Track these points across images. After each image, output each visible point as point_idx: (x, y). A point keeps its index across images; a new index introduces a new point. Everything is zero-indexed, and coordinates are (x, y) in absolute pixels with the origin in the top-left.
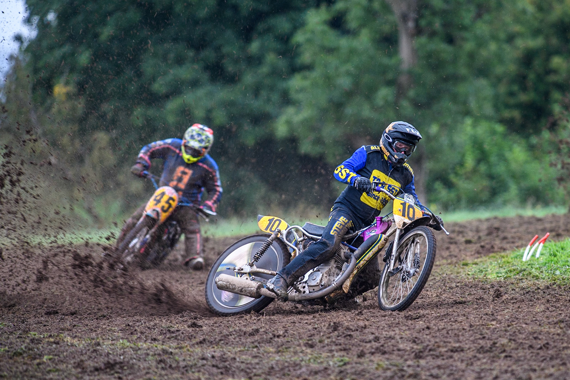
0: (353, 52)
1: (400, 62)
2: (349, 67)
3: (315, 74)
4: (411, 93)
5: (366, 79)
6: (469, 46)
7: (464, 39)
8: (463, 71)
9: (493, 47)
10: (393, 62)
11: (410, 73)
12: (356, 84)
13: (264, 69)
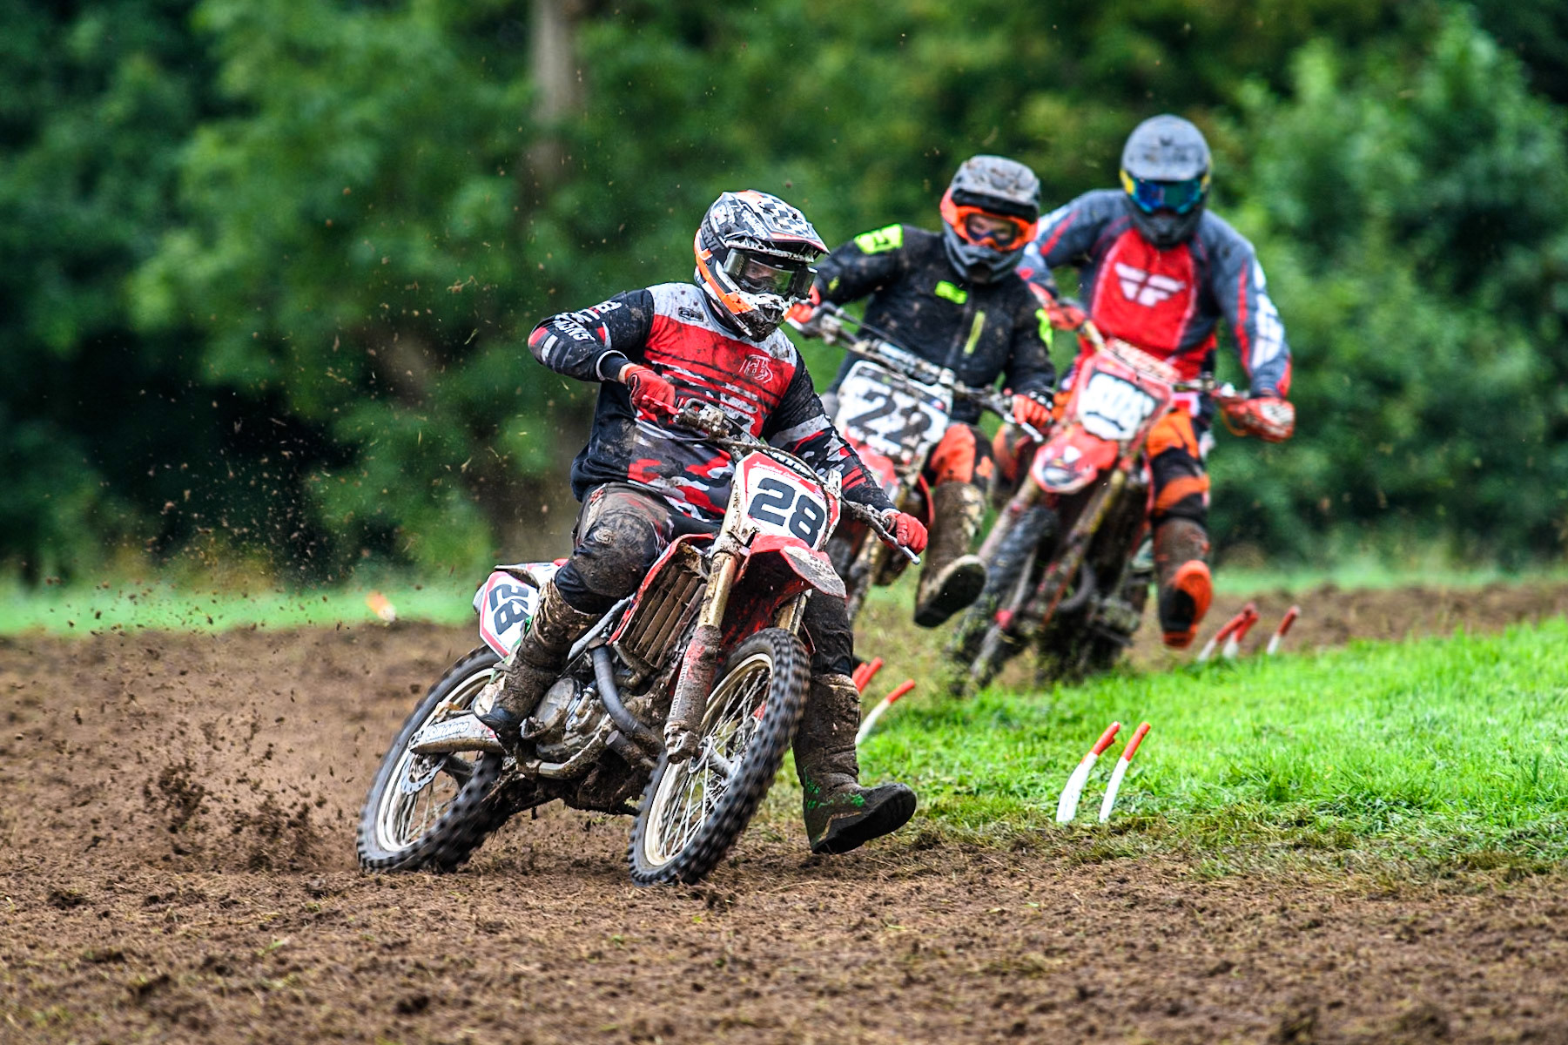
0: (384, 62)
1: (532, 102)
2: (368, 110)
3: (260, 130)
4: (567, 201)
5: (424, 149)
6: (753, 55)
7: (741, 35)
8: (737, 135)
9: (831, 60)
10: (510, 97)
11: (565, 137)
12: (391, 166)
13: (115, 107)
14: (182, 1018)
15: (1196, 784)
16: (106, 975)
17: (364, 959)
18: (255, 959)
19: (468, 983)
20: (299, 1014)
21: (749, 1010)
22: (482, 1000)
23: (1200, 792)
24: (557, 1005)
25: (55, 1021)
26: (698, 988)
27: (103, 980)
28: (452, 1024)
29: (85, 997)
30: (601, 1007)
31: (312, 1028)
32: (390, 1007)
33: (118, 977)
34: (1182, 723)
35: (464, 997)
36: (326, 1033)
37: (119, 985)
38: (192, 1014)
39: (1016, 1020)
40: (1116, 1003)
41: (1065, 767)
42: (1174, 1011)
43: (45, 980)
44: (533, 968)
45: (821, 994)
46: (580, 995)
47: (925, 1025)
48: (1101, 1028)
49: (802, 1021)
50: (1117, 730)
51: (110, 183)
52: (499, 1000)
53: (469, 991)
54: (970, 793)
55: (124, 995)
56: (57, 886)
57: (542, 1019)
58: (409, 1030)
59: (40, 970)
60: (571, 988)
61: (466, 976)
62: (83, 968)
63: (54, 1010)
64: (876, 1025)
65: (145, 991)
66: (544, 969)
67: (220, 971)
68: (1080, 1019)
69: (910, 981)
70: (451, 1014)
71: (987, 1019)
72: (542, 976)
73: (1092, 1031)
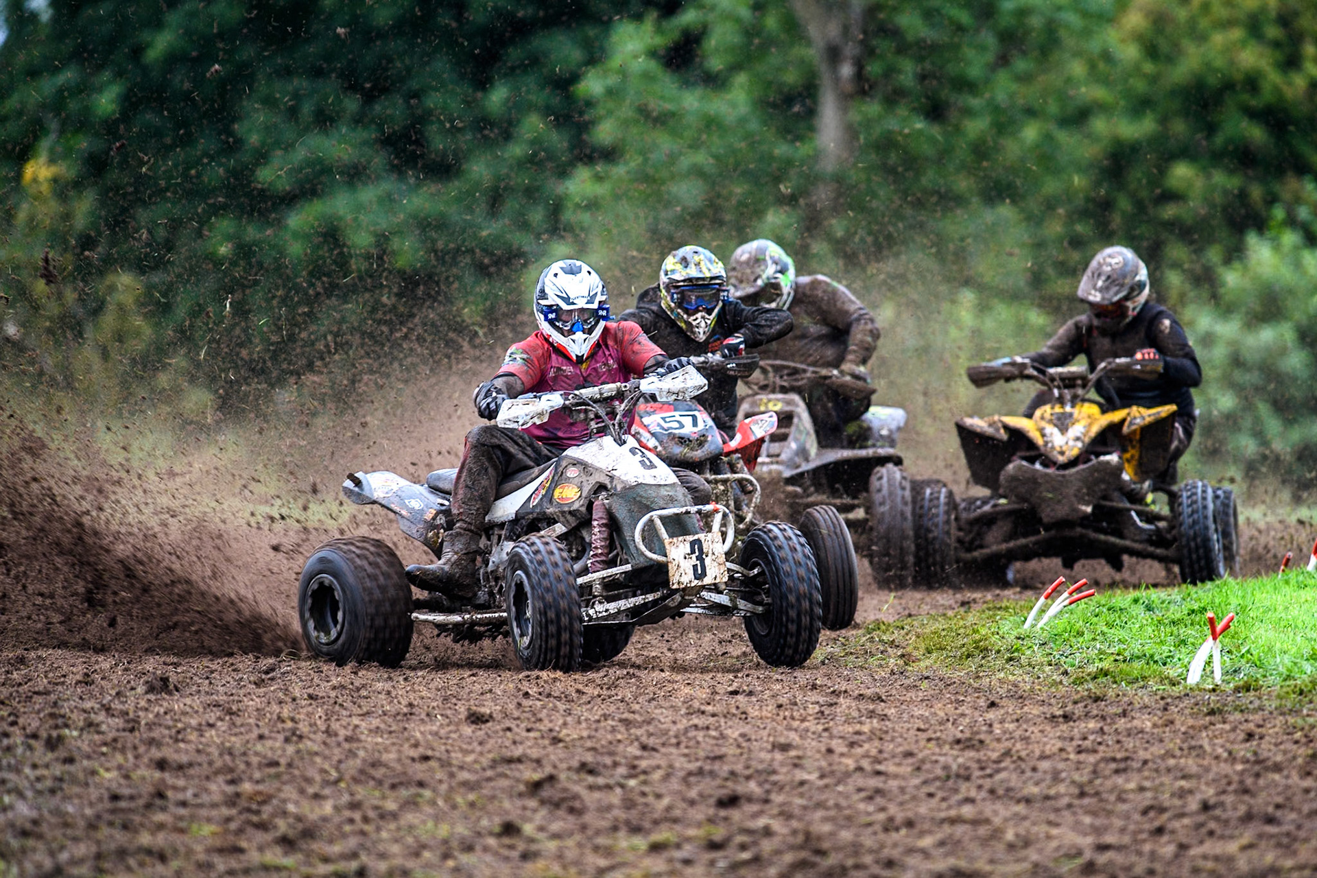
0: (711, 123)
1: (816, 156)
2: (701, 158)
3: (619, 171)
6: (976, 127)
7: (968, 112)
8: (963, 184)
9: (1030, 133)
11: (839, 180)
13: (517, 150)
14: (565, 805)
15: (1287, 660)
16: (508, 772)
17: (693, 766)
18: (616, 764)
19: (767, 786)
20: (646, 805)
21: (967, 811)
22: (777, 798)
23: (1290, 664)
24: (831, 803)
25: (472, 805)
26: (931, 795)
27: (506, 776)
28: (755, 816)
29: (493, 788)
30: (862, 806)
31: (656, 816)
32: (712, 801)
33: (517, 774)
34: (1277, 615)
35: (764, 796)
36: (666, 819)
37: (518, 781)
38: (571, 804)
39: (1157, 824)
40: (1230, 813)
41: (1193, 644)
42: (1270, 820)
43: (464, 776)
44: (813, 777)
45: (1019, 801)
46: (847, 797)
47: (1092, 826)
48: (1219, 832)
49: (1006, 820)
50: (1232, 619)
51: (511, 204)
52: (789, 799)
53: (768, 792)
54: (1124, 661)
55: (522, 788)
56: (474, 708)
57: (819, 814)
58: (726, 819)
59: (461, 768)
60: (840, 793)
61: (766, 781)
62: (492, 767)
63: (472, 797)
64: (1057, 825)
65: (536, 786)
66: (822, 777)
67: (591, 772)
68: (1201, 825)
69: (1082, 794)
70: (755, 808)
71: (1137, 823)
72: (821, 783)
73: (1211, 833)
